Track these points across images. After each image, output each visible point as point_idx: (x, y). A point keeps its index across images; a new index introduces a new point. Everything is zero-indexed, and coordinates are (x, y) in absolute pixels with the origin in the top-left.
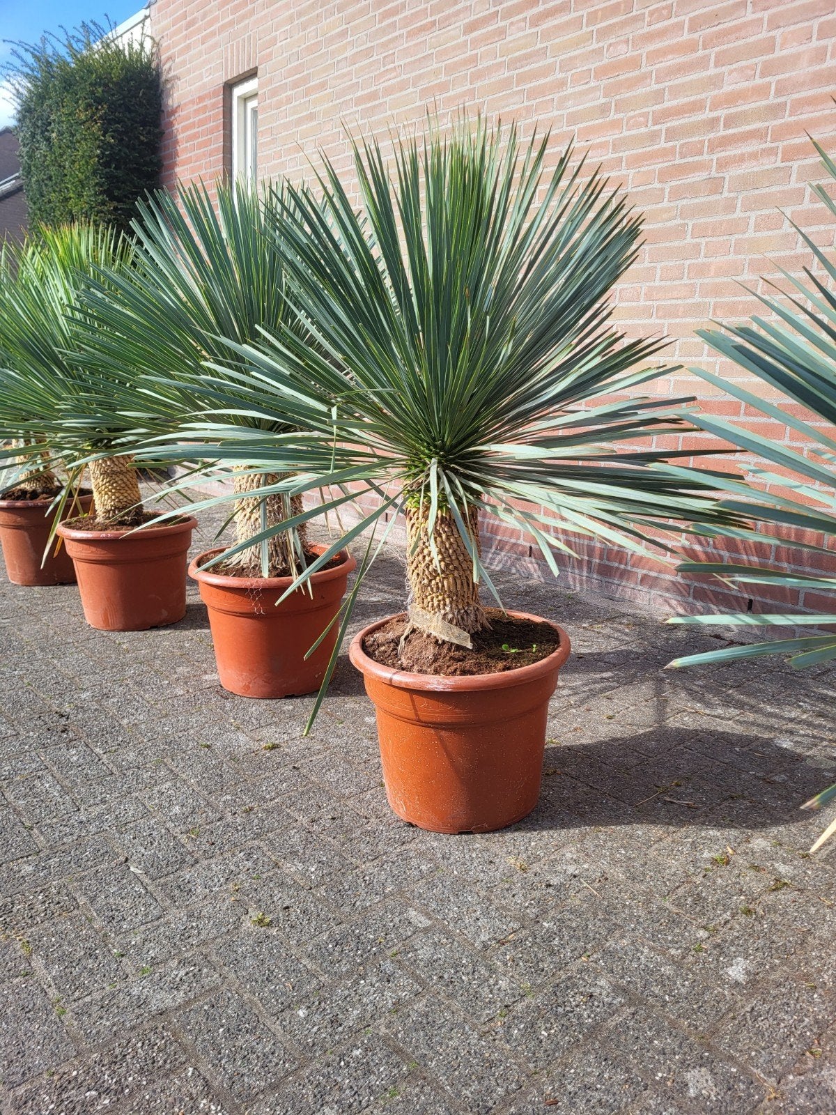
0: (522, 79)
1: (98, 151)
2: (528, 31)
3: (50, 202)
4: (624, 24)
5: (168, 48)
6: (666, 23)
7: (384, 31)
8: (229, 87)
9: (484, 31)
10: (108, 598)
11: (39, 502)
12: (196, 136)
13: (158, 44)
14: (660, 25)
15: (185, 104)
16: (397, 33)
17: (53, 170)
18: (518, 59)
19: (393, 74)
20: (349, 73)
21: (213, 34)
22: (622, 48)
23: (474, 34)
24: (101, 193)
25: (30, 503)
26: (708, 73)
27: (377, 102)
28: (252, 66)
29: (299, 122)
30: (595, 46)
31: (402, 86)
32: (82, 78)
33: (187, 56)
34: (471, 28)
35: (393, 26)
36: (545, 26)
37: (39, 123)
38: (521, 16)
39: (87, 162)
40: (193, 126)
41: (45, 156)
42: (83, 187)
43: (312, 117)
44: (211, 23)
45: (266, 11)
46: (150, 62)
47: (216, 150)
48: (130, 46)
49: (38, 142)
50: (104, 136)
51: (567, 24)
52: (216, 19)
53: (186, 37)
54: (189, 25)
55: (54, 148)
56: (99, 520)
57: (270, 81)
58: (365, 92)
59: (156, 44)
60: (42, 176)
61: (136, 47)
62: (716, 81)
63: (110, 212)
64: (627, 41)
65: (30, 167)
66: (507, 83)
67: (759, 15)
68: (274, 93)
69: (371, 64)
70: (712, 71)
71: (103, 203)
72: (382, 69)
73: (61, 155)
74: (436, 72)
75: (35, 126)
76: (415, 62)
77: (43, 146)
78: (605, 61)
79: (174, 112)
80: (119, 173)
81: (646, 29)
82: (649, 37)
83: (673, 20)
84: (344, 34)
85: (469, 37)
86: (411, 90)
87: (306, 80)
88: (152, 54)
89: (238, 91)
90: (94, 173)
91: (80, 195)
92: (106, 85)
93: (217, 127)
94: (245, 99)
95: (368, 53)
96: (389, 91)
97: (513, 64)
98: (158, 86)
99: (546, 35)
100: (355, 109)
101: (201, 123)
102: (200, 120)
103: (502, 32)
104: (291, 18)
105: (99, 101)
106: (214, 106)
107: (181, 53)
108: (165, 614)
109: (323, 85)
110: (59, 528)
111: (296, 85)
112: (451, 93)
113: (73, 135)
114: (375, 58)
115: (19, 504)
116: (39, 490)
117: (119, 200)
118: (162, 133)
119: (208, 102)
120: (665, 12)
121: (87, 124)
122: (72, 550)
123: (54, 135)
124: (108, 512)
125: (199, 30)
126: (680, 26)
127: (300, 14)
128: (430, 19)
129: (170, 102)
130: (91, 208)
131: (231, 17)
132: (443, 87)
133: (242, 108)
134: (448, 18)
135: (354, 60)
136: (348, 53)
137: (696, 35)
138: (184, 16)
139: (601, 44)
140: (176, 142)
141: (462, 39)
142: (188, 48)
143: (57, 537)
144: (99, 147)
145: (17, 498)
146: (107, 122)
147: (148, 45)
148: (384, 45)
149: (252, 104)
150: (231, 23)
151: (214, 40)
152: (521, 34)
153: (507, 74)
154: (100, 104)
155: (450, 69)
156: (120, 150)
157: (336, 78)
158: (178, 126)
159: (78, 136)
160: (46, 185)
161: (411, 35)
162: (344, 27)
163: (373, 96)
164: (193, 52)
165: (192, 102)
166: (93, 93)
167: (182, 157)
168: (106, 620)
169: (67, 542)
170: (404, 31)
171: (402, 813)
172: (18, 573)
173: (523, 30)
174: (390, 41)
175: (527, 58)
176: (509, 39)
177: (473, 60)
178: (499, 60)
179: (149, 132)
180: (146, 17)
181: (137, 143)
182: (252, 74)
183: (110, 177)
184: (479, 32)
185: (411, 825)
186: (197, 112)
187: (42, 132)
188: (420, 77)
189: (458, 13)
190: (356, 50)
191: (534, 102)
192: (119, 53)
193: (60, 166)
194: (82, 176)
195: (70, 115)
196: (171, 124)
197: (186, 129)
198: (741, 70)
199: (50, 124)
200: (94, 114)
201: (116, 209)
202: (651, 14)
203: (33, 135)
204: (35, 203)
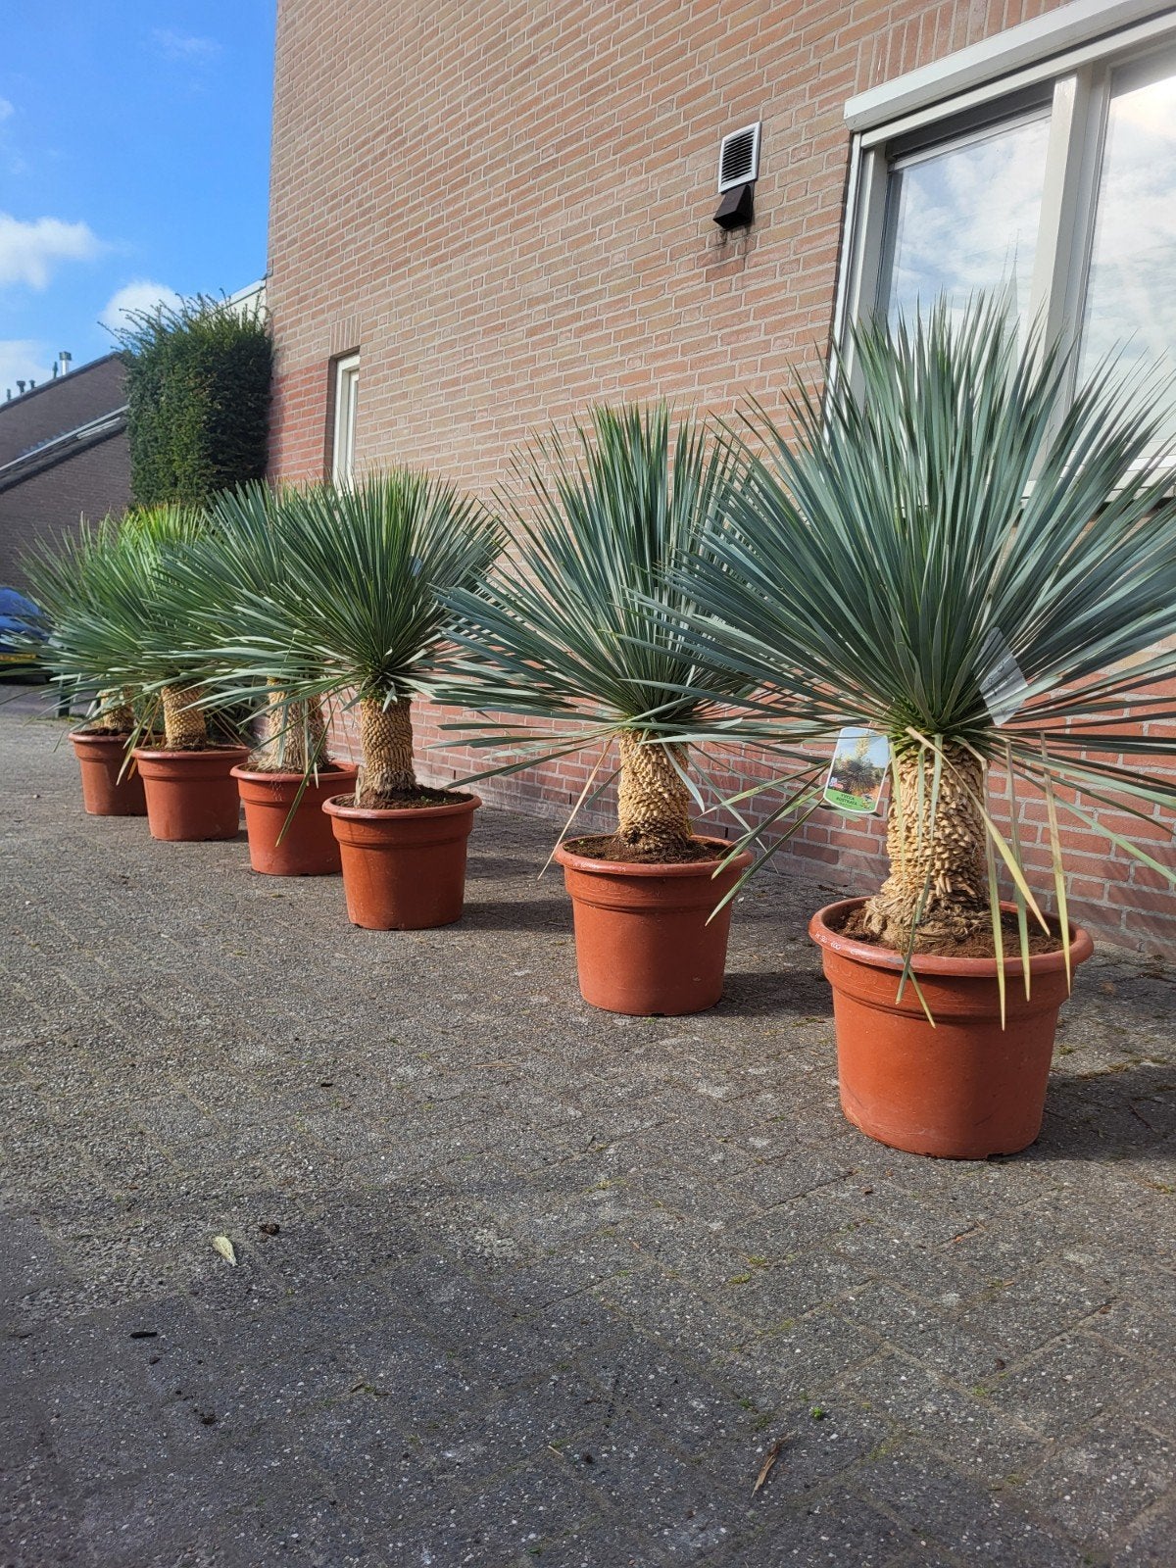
0: (568, 380)
1: (205, 417)
2: (573, 341)
3: (154, 463)
4: (638, 344)
5: (281, 319)
6: (666, 346)
7: (465, 327)
8: (334, 361)
9: (541, 336)
10: (171, 812)
11: (119, 738)
12: (301, 405)
13: (272, 315)
14: (662, 348)
15: (294, 374)
16: (476, 330)
17: (159, 432)
18: (566, 363)
19: (472, 365)
20: (436, 360)
21: (322, 311)
22: (638, 362)
23: (534, 338)
24: (205, 457)
25: (111, 739)
26: (693, 389)
27: (458, 388)
28: (355, 345)
29: (393, 399)
30: (619, 359)
31: (478, 376)
32: (193, 347)
33: (298, 329)
34: (531, 333)
35: (473, 323)
36: (584, 338)
37: (149, 386)
38: (568, 328)
39: (193, 427)
40: (298, 394)
41: (153, 418)
42: (188, 451)
43: (404, 396)
44: (321, 301)
45: (369, 297)
46: (263, 331)
47: (320, 418)
48: (244, 314)
49: (147, 404)
50: (211, 402)
51: (601, 338)
52: (326, 298)
53: (297, 312)
54: (301, 301)
55: (162, 412)
56: (169, 745)
57: (370, 360)
58: (449, 378)
59: (269, 314)
60: (148, 437)
61: (250, 316)
62: (698, 396)
63: (213, 476)
64: (641, 358)
65: (136, 427)
66: (556, 382)
67: (724, 348)
68: (374, 371)
69: (454, 354)
70: (696, 388)
71: (207, 467)
72: (463, 360)
73: (169, 419)
74: (505, 367)
75: (145, 388)
76: (489, 356)
77: (152, 408)
78: (626, 372)
79: (283, 380)
80: (225, 438)
81: (653, 350)
82: (656, 356)
83: (672, 345)
84: (433, 325)
85: (530, 340)
86: (485, 380)
87: (401, 362)
88: (265, 324)
89: (343, 365)
90: (200, 438)
91: (184, 459)
92: (217, 354)
93: (322, 397)
94: (350, 372)
95: (452, 344)
96: (467, 379)
97: (563, 366)
98: (269, 353)
99: (586, 346)
100: (440, 392)
101: (308, 392)
102: (308, 390)
103: (554, 339)
104: (390, 306)
105: (208, 370)
106: (319, 378)
107: (292, 325)
108: (218, 828)
109: (415, 368)
110: (134, 751)
111: (391, 366)
112: (517, 385)
113: (181, 400)
114: (457, 349)
115: (102, 739)
116: (120, 729)
117: (223, 464)
118: (271, 399)
119: (315, 374)
120: (666, 337)
121: (195, 392)
122: (144, 769)
123: (163, 399)
124: (176, 738)
125: (309, 307)
126: (674, 350)
127: (398, 304)
128: (501, 321)
129: (280, 371)
130: (194, 471)
131: (338, 298)
132: (510, 380)
133: (347, 379)
134: (514, 322)
135: (441, 348)
136: (436, 343)
137: (685, 359)
138: (297, 291)
139: (623, 358)
140: (283, 409)
141: (525, 341)
142: (299, 321)
143: (132, 759)
144: (206, 413)
145: (101, 734)
146: (216, 389)
147: (262, 314)
148: (465, 339)
149: (355, 378)
150: (339, 304)
151: (321, 318)
152: (568, 342)
153: (557, 375)
154: (209, 372)
155: (516, 365)
156: (227, 416)
157: (425, 363)
158: (286, 394)
159: (186, 402)
160: (152, 446)
161: (486, 333)
162: (433, 319)
163: (455, 382)
164: (304, 325)
165: (300, 372)
166: (203, 362)
167: (288, 423)
168: (167, 831)
169: (139, 762)
170: (481, 329)
171: (353, 919)
172: (95, 804)
173: (568, 338)
174: (470, 336)
175: (572, 362)
176: (559, 345)
177: (533, 359)
178: (552, 362)
179: (257, 398)
180: (262, 289)
181: (244, 408)
182: (355, 351)
183: (215, 442)
184: (538, 337)
185: (358, 925)
186: (304, 381)
187: (152, 395)
188: (492, 370)
189: (522, 319)
190: (442, 341)
191: (577, 400)
192: (234, 322)
193: (167, 429)
194: (186, 440)
195: (180, 381)
196: (279, 391)
197: (292, 397)
198: (714, 389)
199: (160, 388)
200: (202, 382)
201: (219, 472)
202: (657, 338)
203: (142, 397)
204: (139, 463)
